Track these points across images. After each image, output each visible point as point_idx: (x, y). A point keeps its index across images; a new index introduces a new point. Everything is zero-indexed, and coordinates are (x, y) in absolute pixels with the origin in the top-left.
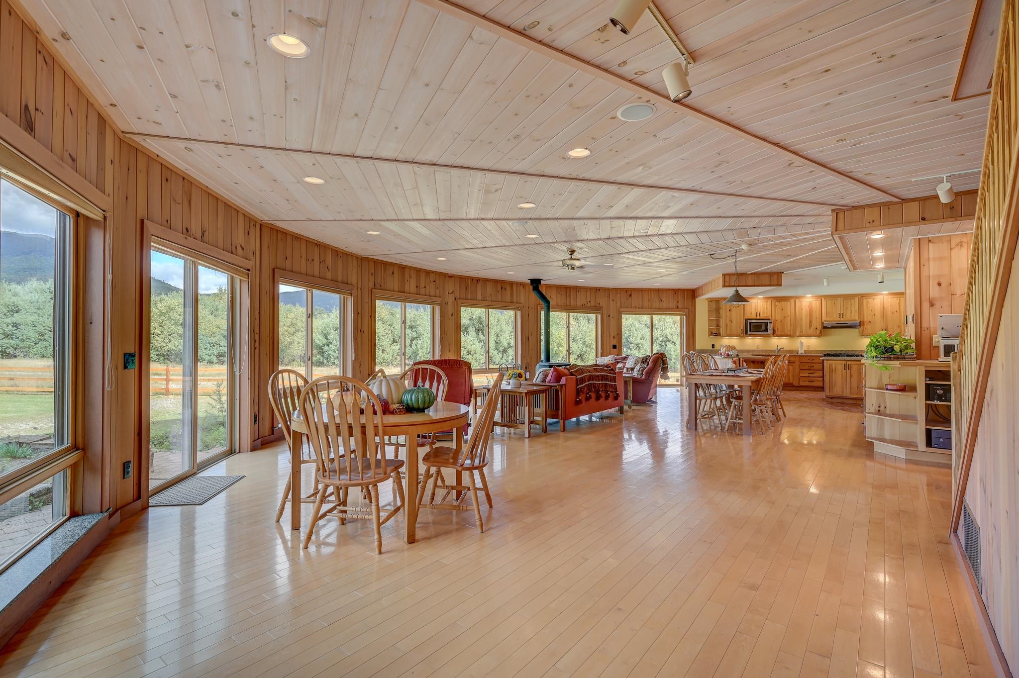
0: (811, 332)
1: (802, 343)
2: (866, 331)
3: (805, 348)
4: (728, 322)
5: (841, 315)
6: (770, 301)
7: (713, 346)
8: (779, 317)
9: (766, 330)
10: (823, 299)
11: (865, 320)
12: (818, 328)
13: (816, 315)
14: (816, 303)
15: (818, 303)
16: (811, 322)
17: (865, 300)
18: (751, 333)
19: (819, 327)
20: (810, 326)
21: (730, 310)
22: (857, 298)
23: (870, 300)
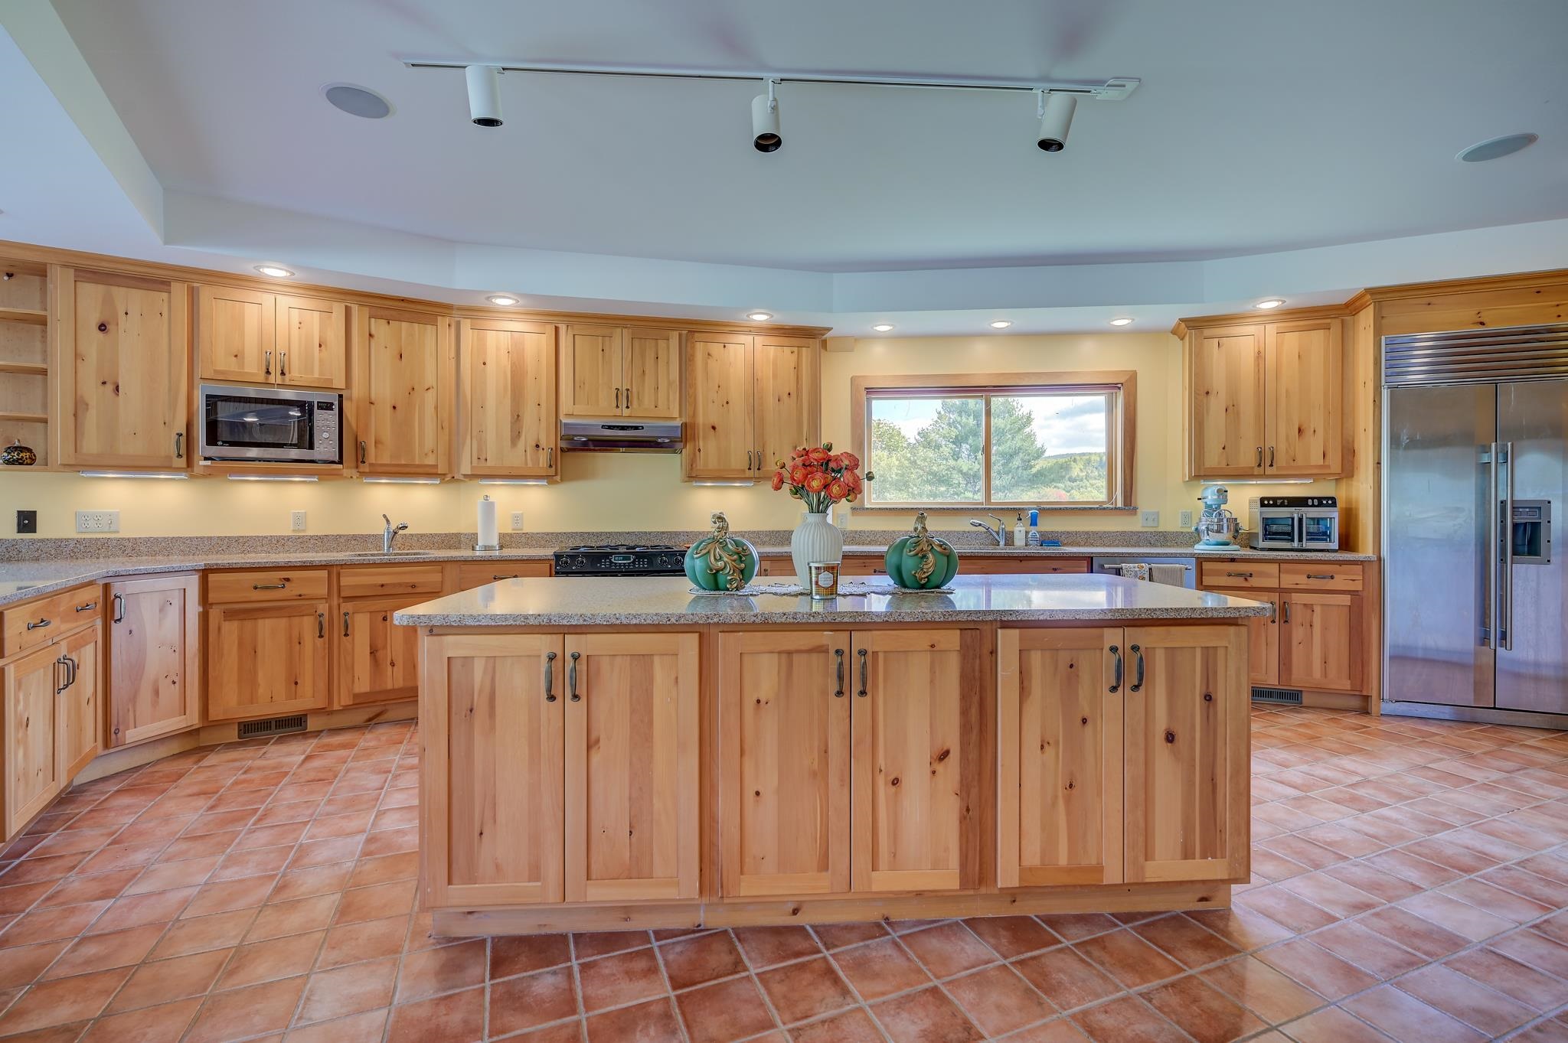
0: (516, 458)
1: (489, 507)
2: (700, 464)
3: (503, 524)
4: (91, 390)
5: (625, 397)
6: (338, 310)
7: (27, 521)
8: (384, 389)
9: (307, 440)
10: (563, 328)
11: (701, 420)
12: (543, 443)
13: (538, 388)
14: (535, 342)
15: (545, 341)
16: (517, 418)
17: (699, 346)
18: (213, 451)
19: (548, 440)
20: (516, 435)
21: (102, 327)
22: (676, 334)
23: (715, 348)
